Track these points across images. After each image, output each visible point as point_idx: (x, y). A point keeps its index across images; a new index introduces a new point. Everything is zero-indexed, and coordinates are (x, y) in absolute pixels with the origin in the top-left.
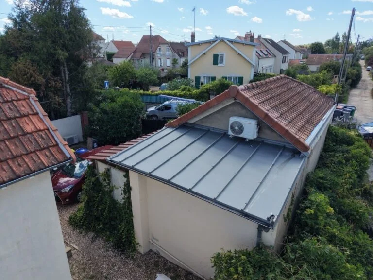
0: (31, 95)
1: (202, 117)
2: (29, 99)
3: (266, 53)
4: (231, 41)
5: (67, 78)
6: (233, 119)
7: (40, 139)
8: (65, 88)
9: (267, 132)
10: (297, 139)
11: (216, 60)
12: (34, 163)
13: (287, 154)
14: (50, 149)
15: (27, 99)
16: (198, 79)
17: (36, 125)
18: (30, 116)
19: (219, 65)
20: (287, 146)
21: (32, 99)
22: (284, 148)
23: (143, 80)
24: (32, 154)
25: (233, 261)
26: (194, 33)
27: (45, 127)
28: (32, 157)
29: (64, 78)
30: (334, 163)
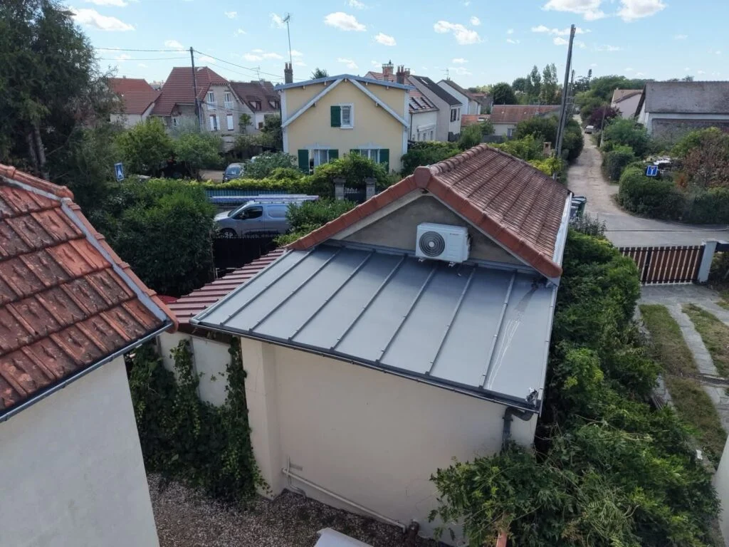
0: (65, 199)
1: (359, 227)
2: (60, 207)
3: (422, 104)
4: (362, 82)
5: (43, 160)
6: (423, 229)
7: (102, 288)
9: (485, 248)
10: (541, 256)
11: (337, 117)
12: (101, 336)
13: (524, 283)
14: (124, 306)
15: (56, 207)
16: (303, 154)
17: (88, 260)
18: (72, 243)
19: (344, 126)
20: (519, 271)
21: (69, 206)
22: (516, 274)
23: (189, 160)
24: (93, 320)
25: (477, 478)
26: (290, 65)
27: (106, 263)
28: (95, 325)
30: (584, 295)
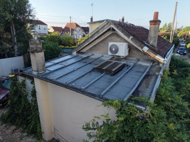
8: (13, 40)
26: (92, 17)
29: (12, 33)
